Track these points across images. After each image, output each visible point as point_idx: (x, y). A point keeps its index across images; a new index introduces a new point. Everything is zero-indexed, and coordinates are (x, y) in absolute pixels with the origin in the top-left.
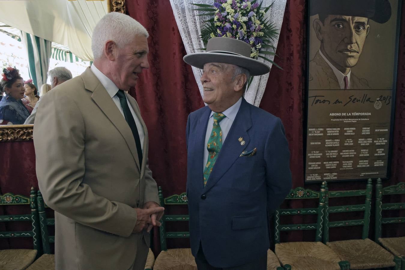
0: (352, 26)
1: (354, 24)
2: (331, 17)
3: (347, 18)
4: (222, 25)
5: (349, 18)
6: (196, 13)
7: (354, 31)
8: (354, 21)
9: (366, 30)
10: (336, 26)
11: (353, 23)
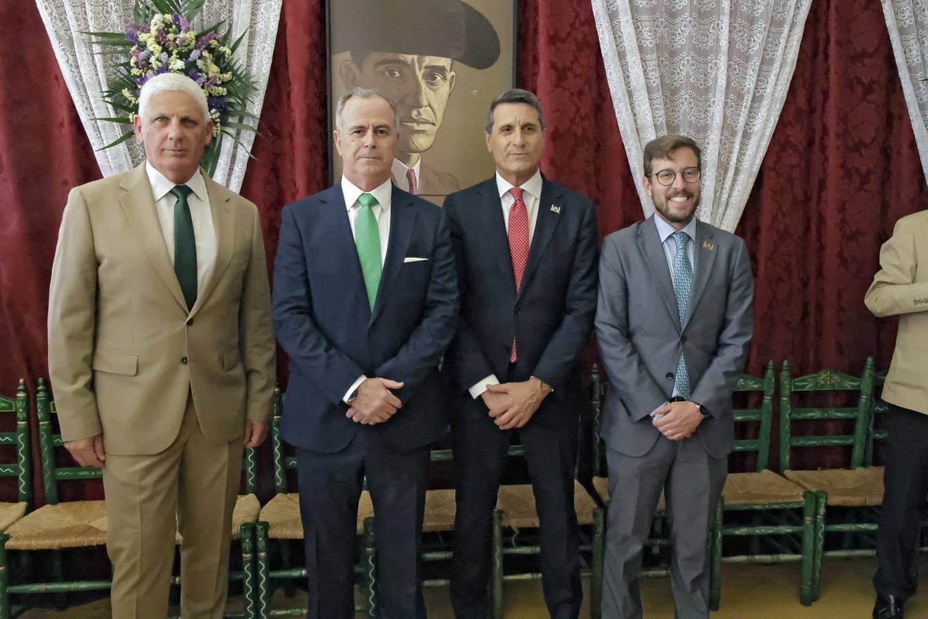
0: (420, 74)
1: (422, 71)
2: (375, 57)
3: (409, 58)
4: (143, 74)
5: (413, 59)
6: (97, 48)
7: (423, 83)
8: (424, 65)
9: (448, 83)
10: (387, 73)
11: (420, 69)
